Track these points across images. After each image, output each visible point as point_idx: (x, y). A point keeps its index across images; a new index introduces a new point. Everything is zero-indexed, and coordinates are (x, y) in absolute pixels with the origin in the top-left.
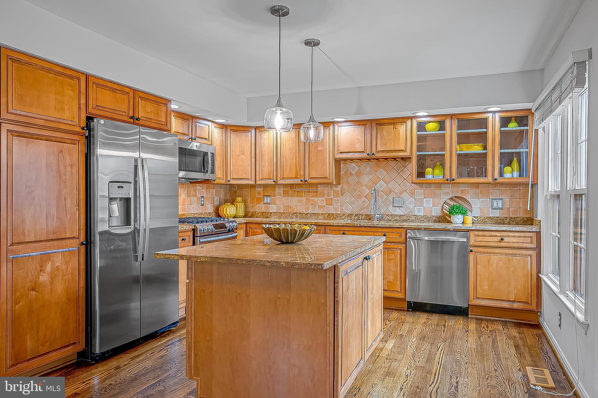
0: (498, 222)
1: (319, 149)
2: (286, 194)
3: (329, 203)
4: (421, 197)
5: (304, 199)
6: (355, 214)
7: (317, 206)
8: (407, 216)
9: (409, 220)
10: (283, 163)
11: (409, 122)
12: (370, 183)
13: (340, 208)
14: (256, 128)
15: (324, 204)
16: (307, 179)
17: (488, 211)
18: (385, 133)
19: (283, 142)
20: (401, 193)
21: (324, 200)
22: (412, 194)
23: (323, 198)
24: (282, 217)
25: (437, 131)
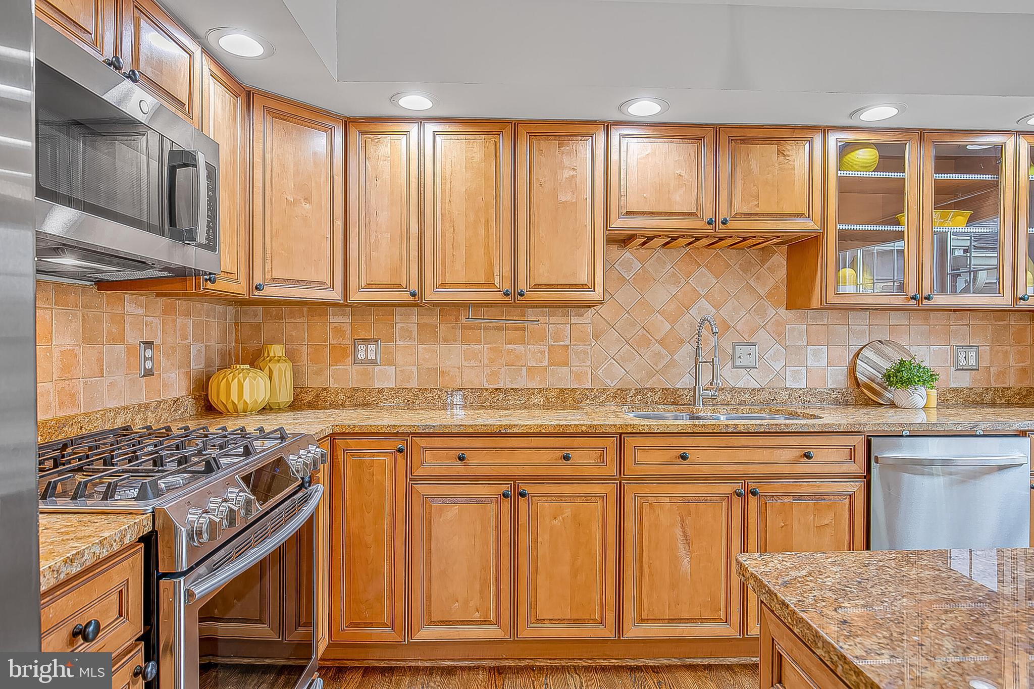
0: (970, 399)
1: (562, 198)
2: (427, 333)
3: (560, 358)
4: (800, 343)
5: (483, 350)
6: (636, 389)
7: (524, 369)
8: (771, 390)
9: (775, 401)
10: (444, 236)
11: (818, 140)
12: (673, 306)
13: (589, 373)
14: (348, 123)
15: (546, 363)
16: (522, 286)
17: (948, 375)
18: (754, 165)
19: (444, 170)
20: (753, 332)
21: (543, 352)
22: (779, 336)
23: (542, 348)
24: (417, 402)
25: (873, 171)
